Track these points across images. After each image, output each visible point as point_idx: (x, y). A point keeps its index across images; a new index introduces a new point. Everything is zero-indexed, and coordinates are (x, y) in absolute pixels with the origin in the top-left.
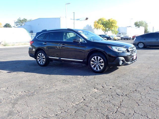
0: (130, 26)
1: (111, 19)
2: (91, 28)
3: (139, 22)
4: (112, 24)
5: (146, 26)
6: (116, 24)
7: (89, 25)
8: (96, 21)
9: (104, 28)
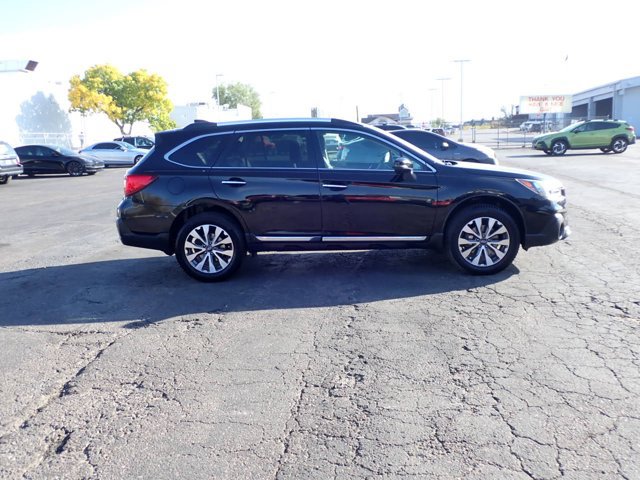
0: (201, 104)
1: (141, 73)
2: (56, 105)
3: (229, 88)
4: (151, 93)
5: (254, 104)
6: (163, 94)
7: (47, 96)
8: (77, 79)
9: (119, 110)
